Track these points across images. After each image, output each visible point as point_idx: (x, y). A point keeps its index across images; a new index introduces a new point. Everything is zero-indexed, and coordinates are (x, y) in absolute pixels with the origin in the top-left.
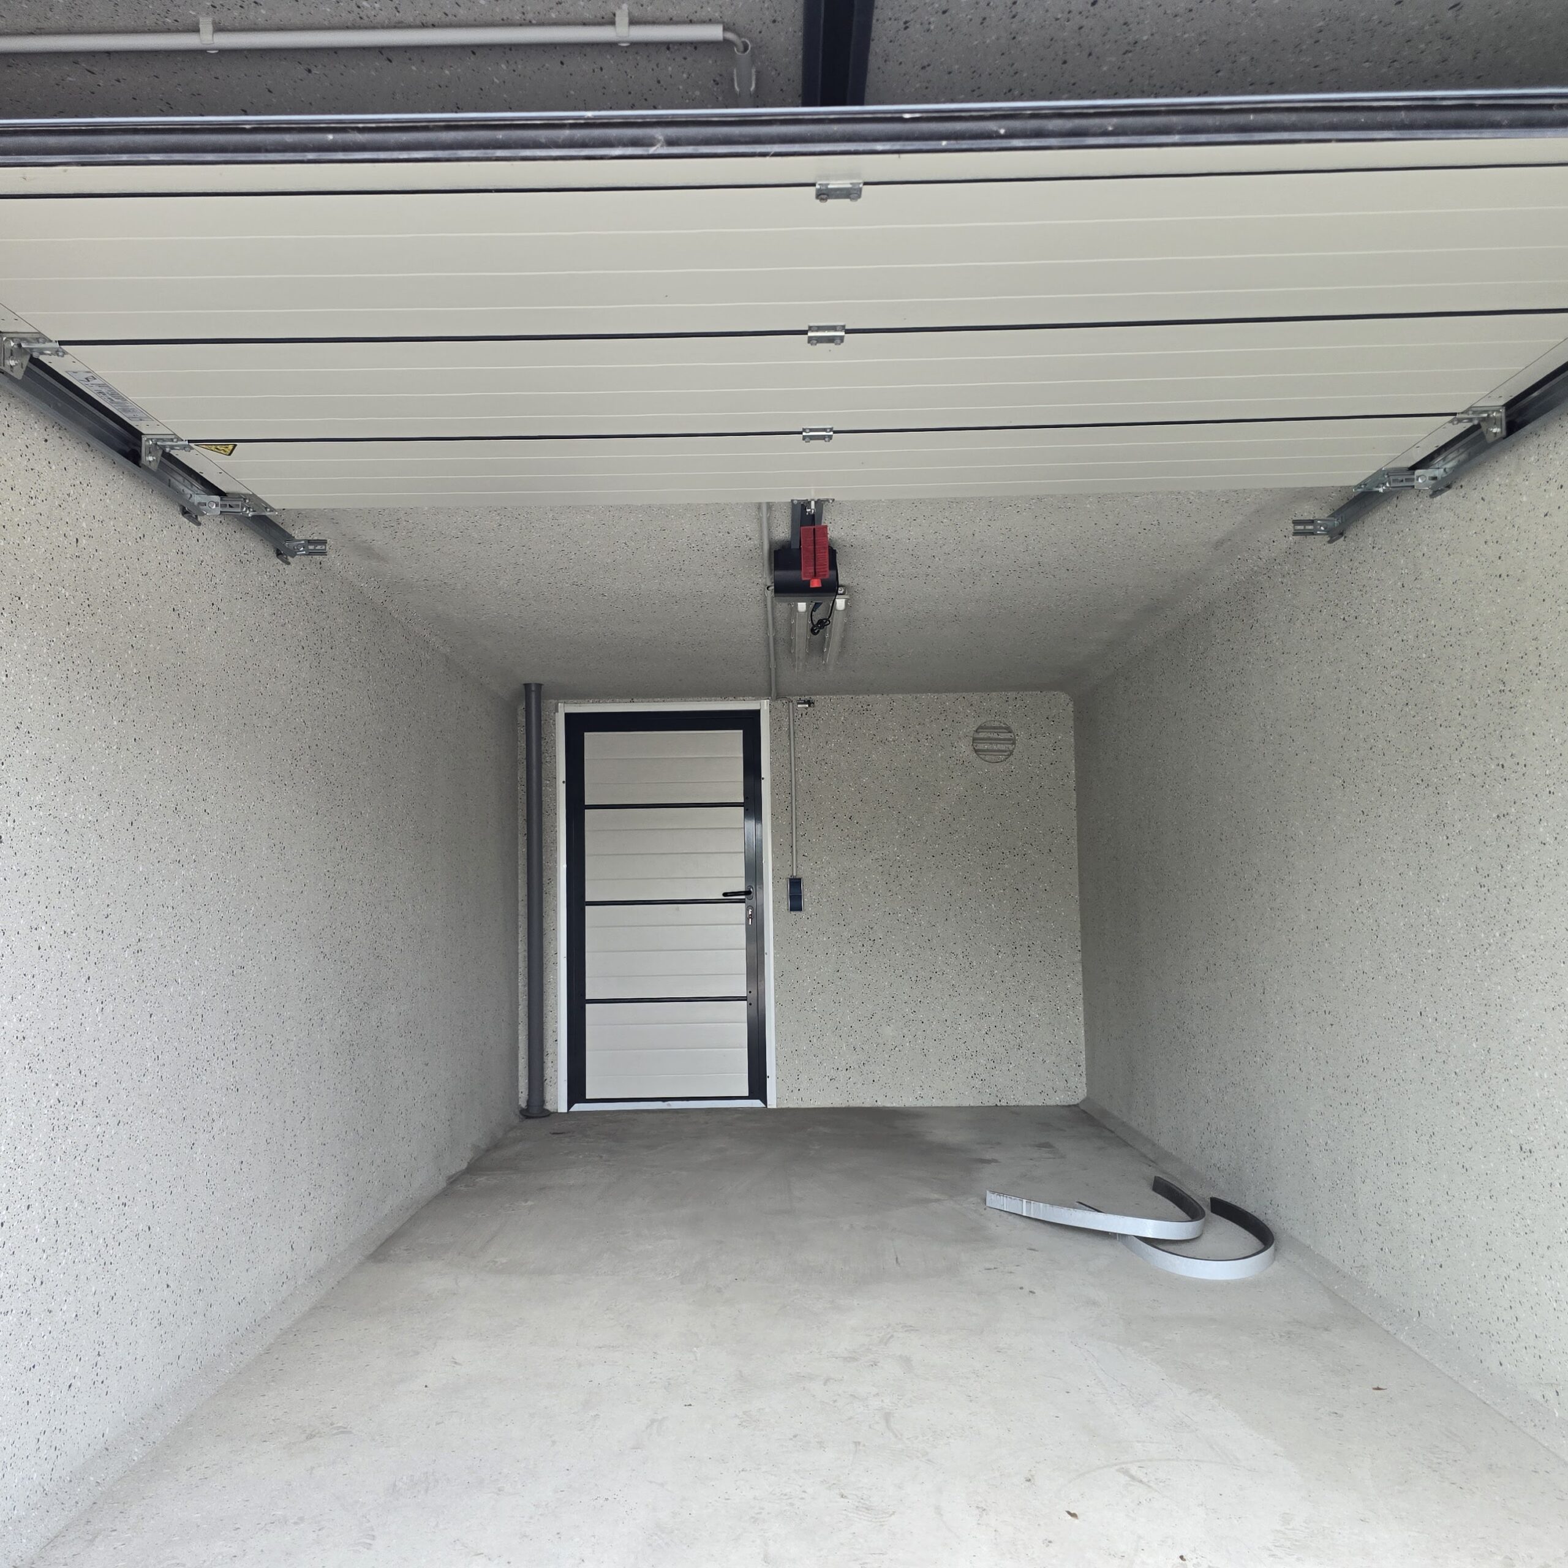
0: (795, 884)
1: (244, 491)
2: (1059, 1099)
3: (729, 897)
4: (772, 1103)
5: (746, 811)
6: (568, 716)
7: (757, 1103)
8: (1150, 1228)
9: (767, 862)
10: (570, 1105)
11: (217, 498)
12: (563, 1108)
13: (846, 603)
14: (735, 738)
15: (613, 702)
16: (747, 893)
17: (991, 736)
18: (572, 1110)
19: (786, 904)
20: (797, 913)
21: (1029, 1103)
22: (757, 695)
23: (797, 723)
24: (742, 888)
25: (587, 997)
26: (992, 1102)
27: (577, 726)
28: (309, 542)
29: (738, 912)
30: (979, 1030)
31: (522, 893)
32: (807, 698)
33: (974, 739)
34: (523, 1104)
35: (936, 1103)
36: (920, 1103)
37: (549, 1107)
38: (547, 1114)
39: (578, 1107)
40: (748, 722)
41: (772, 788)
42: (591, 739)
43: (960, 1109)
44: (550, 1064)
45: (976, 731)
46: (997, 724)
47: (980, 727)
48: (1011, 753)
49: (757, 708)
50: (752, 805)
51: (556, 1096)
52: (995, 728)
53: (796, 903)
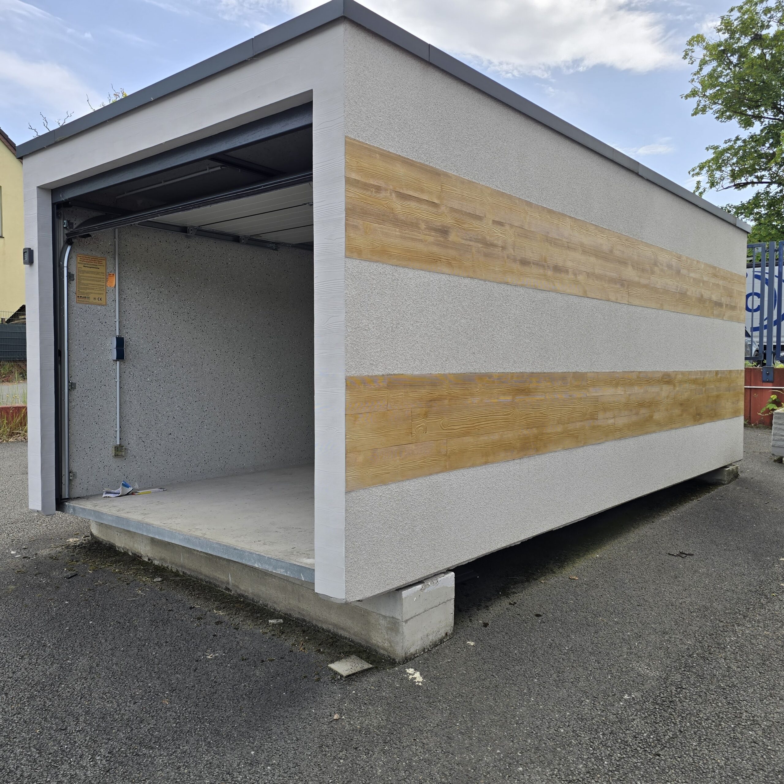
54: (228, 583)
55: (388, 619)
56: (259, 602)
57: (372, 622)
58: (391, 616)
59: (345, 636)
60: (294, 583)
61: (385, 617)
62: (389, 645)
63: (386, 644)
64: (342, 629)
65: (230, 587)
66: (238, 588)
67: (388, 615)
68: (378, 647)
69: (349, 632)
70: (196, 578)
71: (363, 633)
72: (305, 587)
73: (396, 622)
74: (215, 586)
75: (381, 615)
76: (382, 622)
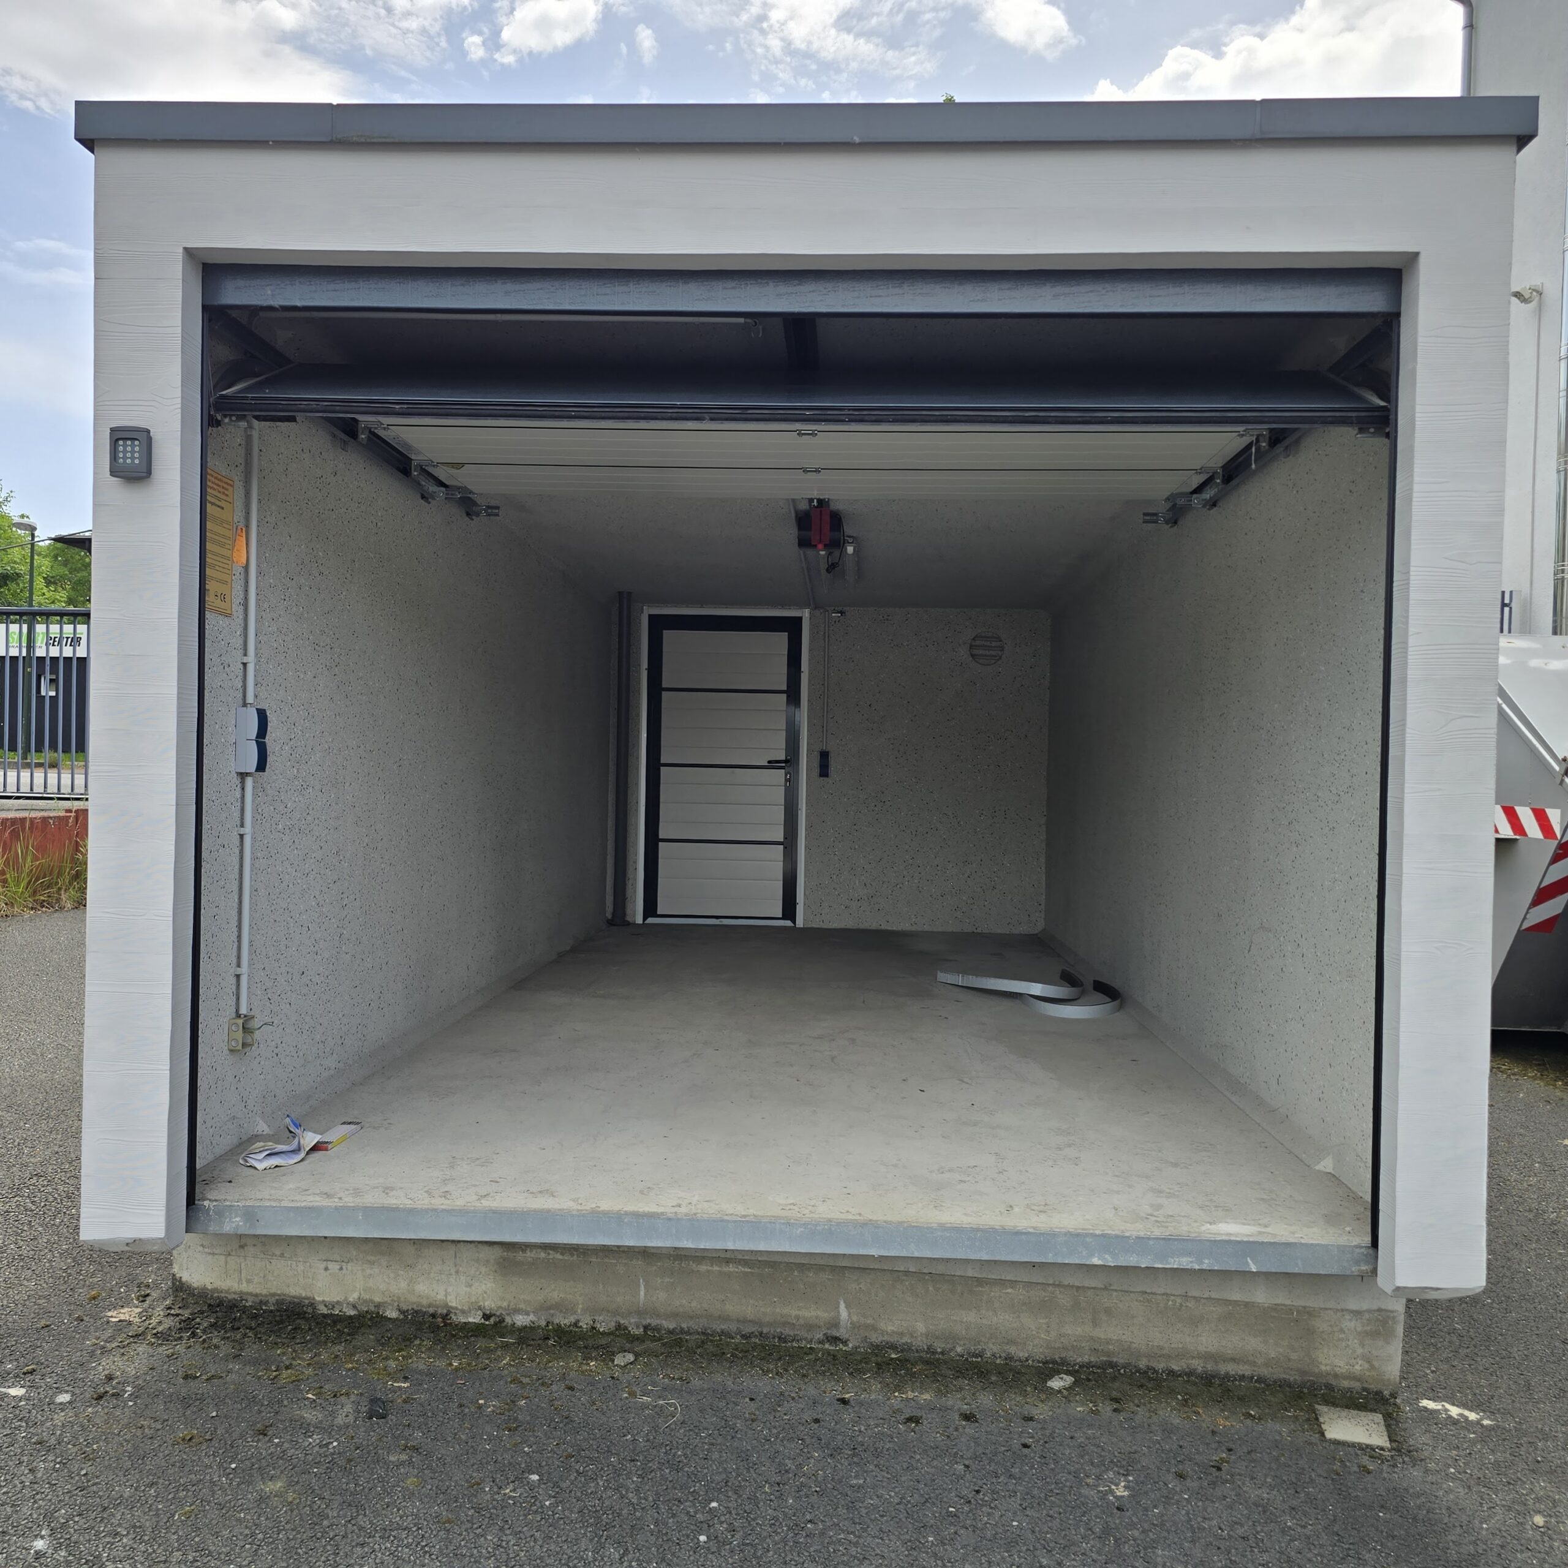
0: (824, 756)
1: (460, 485)
2: (1023, 929)
3: (772, 764)
4: (800, 922)
5: (788, 697)
6: (650, 616)
7: (788, 923)
8: (1037, 989)
9: (803, 737)
10: (645, 919)
11: (443, 489)
12: (639, 920)
13: (854, 550)
14: (781, 640)
15: (687, 607)
16: (786, 761)
17: (985, 644)
18: (646, 922)
19: (816, 771)
20: (825, 779)
21: (999, 931)
22: (801, 606)
23: (831, 628)
24: (783, 758)
25: (660, 837)
26: (970, 929)
27: (658, 624)
28: (489, 507)
29: (779, 775)
30: (963, 874)
31: (612, 754)
32: (840, 608)
33: (971, 647)
34: (609, 916)
35: (927, 928)
36: (914, 928)
37: (629, 919)
38: (628, 924)
39: (650, 920)
40: (793, 626)
41: (810, 680)
42: (668, 635)
43: (943, 933)
44: (630, 887)
45: (974, 639)
46: (990, 634)
47: (976, 636)
48: (1000, 658)
49: (800, 615)
50: (793, 694)
51: (635, 911)
52: (986, 637)
53: (824, 771)
54: (835, 1324)
55: (1367, 1316)
56: (953, 1349)
57: (1321, 1329)
58: (1375, 1307)
59: (1241, 1373)
60: (1078, 1288)
61: (1357, 1313)
62: (1367, 1366)
63: (1357, 1367)
64: (1233, 1360)
65: (842, 1333)
66: (874, 1328)
67: (1365, 1306)
68: (1336, 1376)
69: (1254, 1364)
70: (703, 1333)
71: (1294, 1356)
72: (1116, 1290)
73: (1388, 1317)
74: (782, 1339)
75: (1347, 1310)
76: (1350, 1324)
